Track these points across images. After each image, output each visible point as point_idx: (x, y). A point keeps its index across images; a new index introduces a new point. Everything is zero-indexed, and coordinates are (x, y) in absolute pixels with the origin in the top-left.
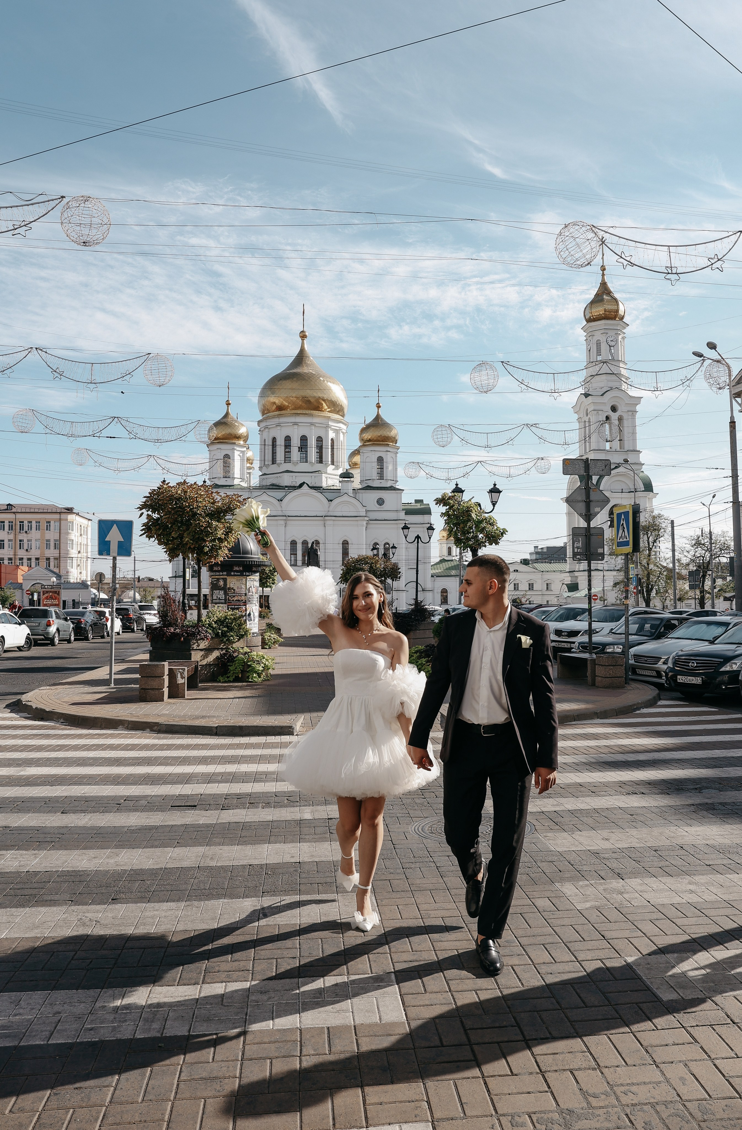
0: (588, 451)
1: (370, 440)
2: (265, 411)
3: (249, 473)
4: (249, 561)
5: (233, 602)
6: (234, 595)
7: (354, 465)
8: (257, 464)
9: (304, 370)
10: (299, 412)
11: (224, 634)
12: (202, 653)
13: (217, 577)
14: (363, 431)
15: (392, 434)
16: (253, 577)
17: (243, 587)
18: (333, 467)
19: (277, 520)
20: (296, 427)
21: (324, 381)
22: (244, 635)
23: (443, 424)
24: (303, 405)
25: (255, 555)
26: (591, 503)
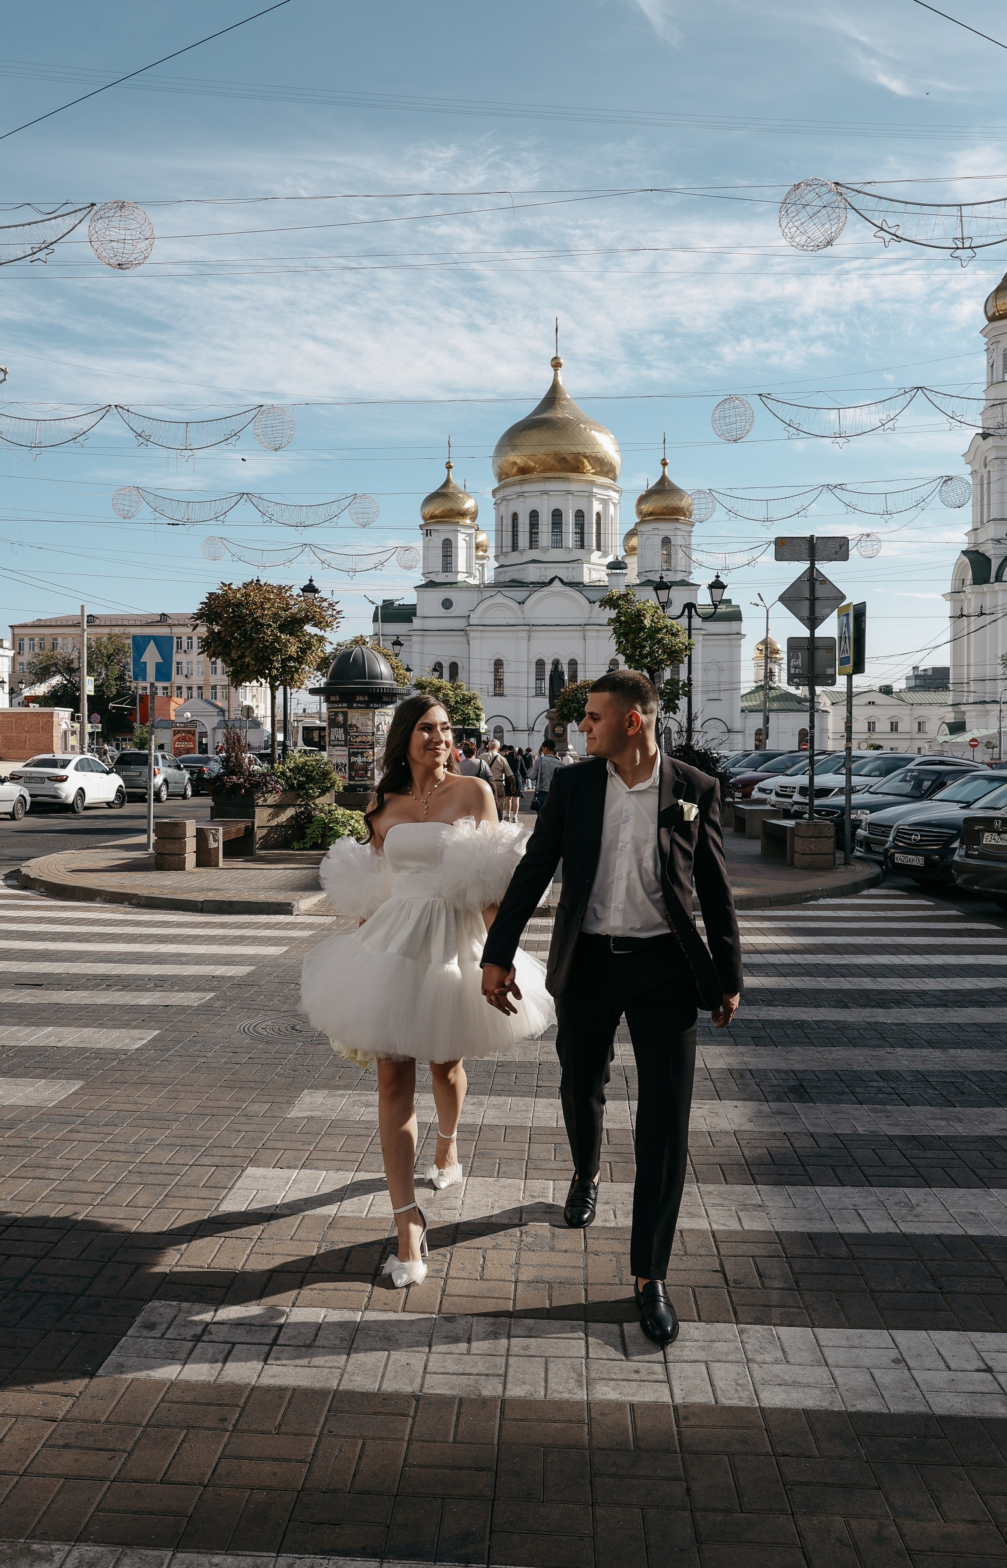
0: (985, 520)
1: (651, 514)
2: (502, 476)
3: (482, 565)
4: (376, 688)
5: (355, 744)
6: (357, 734)
7: (631, 551)
8: (491, 553)
9: (558, 414)
10: (549, 475)
11: (301, 786)
12: (270, 810)
13: (335, 710)
14: (642, 499)
15: (684, 503)
16: (384, 710)
17: (370, 723)
18: (600, 553)
19: (516, 631)
20: (545, 497)
21: (585, 429)
22: (330, 787)
23: (701, 488)
24: (556, 464)
25: (387, 680)
26: (818, 604)
